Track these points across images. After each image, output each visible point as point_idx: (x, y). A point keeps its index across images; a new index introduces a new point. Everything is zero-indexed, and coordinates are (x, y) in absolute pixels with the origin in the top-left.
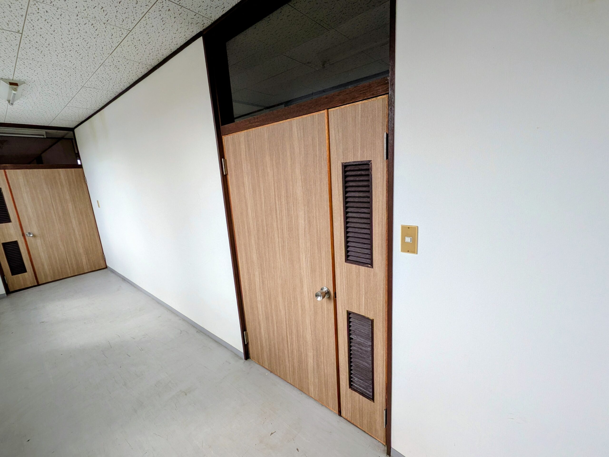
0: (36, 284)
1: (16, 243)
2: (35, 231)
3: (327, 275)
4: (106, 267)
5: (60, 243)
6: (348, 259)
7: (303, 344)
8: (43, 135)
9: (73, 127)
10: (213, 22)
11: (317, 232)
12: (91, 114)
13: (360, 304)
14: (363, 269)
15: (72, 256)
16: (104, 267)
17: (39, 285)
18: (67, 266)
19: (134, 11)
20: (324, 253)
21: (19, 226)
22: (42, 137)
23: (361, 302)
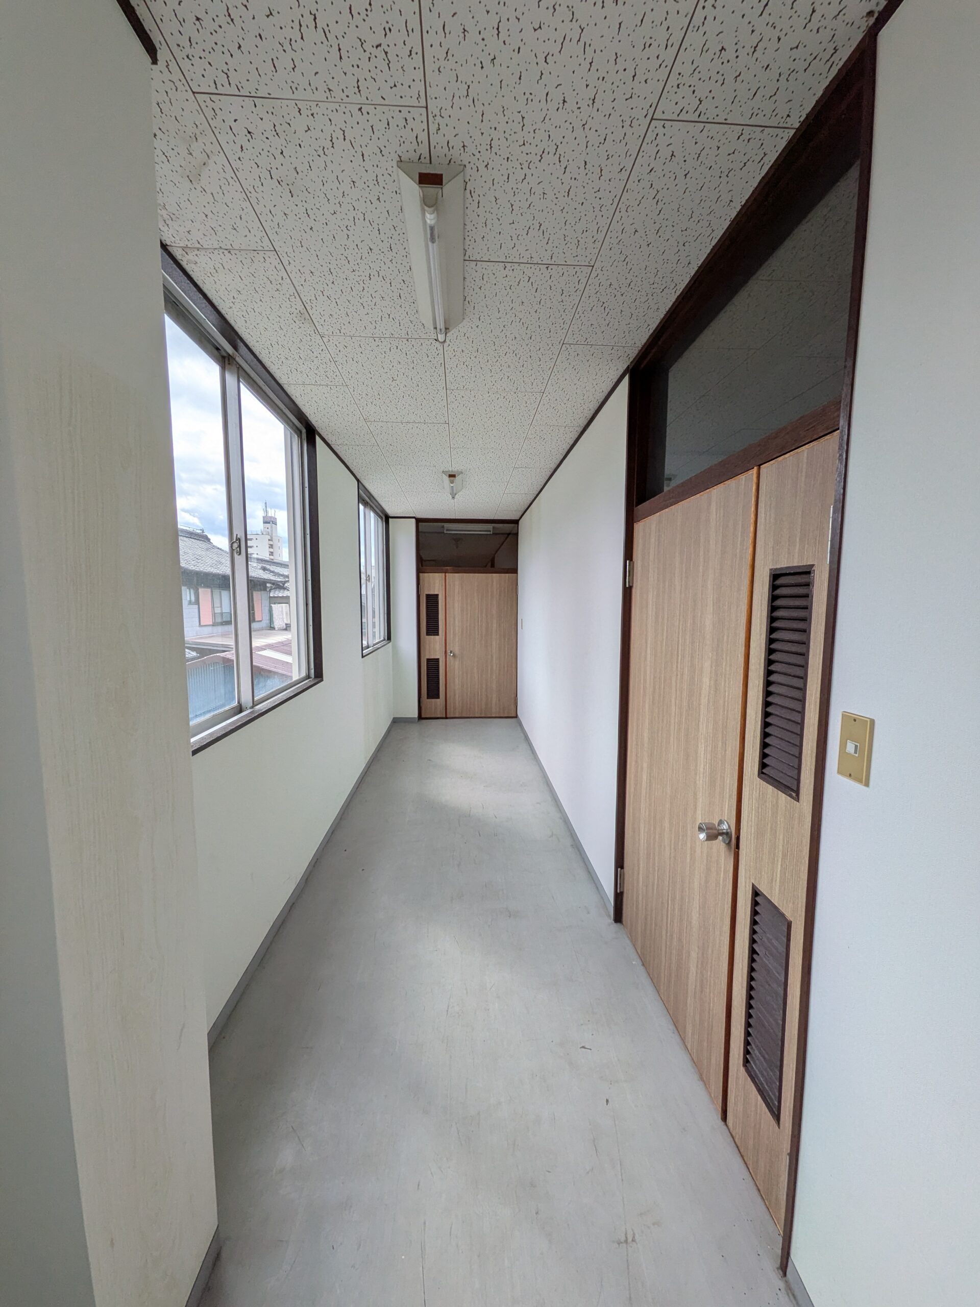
0: (444, 716)
1: (437, 660)
2: (457, 650)
3: (730, 796)
4: (516, 717)
5: (475, 671)
6: (764, 771)
7: (686, 928)
8: (490, 531)
9: (518, 519)
10: (640, 348)
11: (724, 705)
12: (532, 500)
13: (772, 879)
14: (783, 797)
15: (484, 690)
16: (514, 715)
17: (446, 718)
18: (476, 703)
19: (540, 369)
20: (730, 749)
21: (444, 641)
22: (489, 533)
23: (775, 874)
